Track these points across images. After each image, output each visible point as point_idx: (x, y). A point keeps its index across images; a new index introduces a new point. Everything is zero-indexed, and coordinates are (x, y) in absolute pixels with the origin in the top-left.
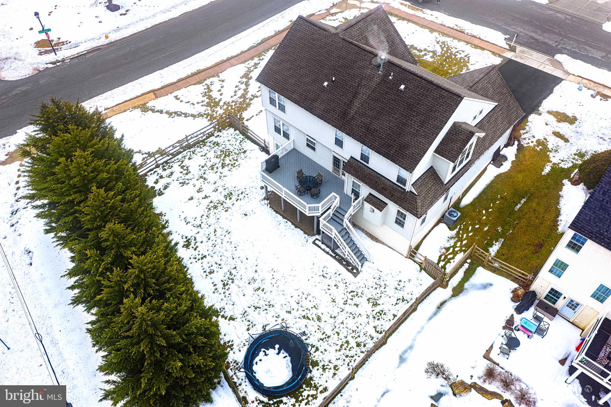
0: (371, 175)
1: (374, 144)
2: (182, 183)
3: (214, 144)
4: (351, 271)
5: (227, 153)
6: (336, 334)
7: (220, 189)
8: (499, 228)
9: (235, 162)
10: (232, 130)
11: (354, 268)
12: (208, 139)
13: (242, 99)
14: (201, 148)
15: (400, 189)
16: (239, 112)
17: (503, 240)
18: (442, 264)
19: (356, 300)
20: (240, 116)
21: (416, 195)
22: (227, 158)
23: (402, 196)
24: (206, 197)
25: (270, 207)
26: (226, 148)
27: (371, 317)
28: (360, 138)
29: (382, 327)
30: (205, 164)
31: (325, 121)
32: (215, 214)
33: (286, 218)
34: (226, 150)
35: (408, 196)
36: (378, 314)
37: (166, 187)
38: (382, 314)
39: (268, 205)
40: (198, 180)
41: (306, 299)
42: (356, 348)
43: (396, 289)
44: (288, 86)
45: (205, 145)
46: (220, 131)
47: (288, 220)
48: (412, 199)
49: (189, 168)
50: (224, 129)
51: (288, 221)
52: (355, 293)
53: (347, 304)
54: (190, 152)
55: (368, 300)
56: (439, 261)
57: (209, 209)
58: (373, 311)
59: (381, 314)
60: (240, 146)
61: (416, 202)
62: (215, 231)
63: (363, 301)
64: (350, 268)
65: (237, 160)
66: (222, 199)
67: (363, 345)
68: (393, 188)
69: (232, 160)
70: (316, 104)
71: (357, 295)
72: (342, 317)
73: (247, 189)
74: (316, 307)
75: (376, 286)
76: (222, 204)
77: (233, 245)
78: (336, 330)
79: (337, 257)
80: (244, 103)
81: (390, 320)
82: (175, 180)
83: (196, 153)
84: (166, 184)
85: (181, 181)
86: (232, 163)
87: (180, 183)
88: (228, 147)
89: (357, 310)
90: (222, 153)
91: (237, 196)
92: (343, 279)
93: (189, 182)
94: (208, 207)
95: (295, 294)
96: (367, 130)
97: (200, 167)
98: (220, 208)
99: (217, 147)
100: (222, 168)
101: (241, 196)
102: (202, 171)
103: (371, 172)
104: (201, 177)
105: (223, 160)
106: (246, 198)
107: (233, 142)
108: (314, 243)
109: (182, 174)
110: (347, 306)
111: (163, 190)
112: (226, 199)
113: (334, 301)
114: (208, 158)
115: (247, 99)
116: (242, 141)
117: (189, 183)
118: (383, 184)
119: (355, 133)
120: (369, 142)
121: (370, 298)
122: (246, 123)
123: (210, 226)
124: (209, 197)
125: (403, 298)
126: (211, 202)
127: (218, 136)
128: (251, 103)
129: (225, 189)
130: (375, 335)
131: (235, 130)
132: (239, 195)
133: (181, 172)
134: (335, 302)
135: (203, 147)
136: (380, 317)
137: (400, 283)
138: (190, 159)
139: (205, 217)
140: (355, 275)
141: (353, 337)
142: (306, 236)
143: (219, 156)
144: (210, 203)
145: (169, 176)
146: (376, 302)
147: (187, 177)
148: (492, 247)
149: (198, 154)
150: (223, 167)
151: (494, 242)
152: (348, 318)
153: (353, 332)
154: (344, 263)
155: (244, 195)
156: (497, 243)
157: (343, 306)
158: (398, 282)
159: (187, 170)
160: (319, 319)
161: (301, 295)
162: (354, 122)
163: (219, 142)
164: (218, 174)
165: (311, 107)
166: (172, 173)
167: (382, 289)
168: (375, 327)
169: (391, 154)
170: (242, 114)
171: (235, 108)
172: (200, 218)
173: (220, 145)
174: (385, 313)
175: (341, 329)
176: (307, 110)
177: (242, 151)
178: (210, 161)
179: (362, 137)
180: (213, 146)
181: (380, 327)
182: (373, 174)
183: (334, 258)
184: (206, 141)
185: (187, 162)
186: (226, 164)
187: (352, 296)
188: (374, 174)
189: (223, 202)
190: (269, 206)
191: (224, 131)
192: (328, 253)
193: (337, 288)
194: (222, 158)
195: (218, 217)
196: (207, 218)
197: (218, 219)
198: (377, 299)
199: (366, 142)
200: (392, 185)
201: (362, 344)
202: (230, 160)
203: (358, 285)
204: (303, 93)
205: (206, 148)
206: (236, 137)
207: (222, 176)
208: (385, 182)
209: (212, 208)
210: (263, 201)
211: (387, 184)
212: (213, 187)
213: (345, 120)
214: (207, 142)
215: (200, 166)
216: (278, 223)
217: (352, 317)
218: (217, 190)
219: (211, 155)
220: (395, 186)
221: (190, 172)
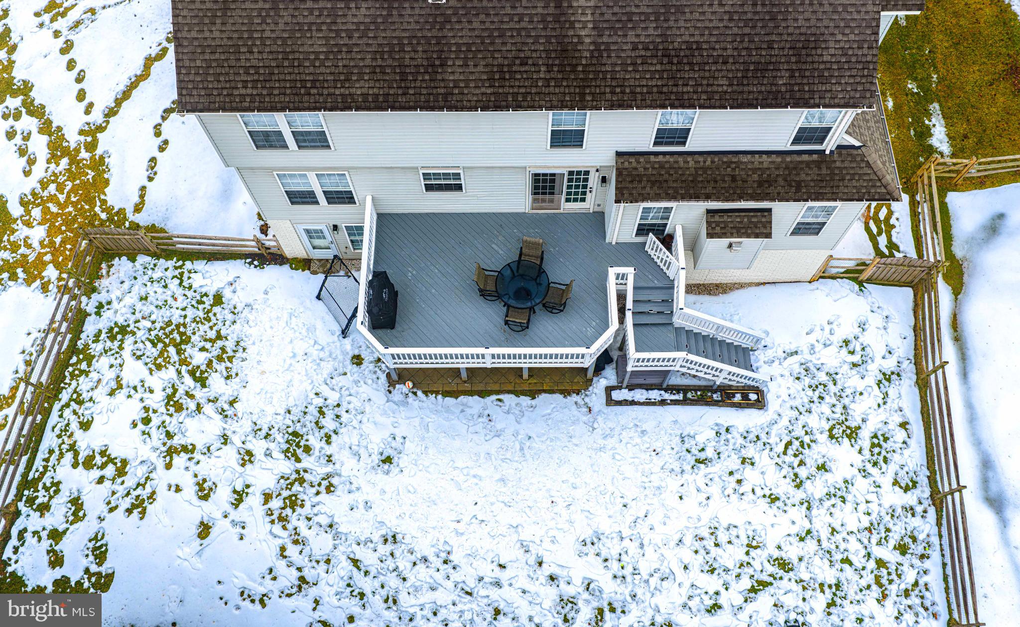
0: (705, 169)
1: (715, 88)
2: (134, 506)
3: (112, 338)
4: (746, 404)
5: (176, 336)
6: (846, 566)
7: (258, 446)
8: (910, 86)
9: (219, 343)
10: (122, 266)
11: (745, 391)
12: (83, 336)
13: (64, 162)
14: (86, 373)
15: (805, 157)
16: (91, 202)
17: (936, 105)
18: (883, 241)
19: (813, 456)
20: (108, 210)
21: (859, 147)
22: (189, 350)
23: (824, 171)
24: (239, 497)
25: (426, 393)
26: (158, 325)
27: (869, 467)
28: (663, 97)
29: (906, 469)
30: (146, 409)
31: (518, 107)
32: (309, 519)
33: (489, 393)
34: (162, 328)
35: (838, 164)
36: (876, 450)
37: (100, 554)
38: (882, 443)
39: (415, 394)
40: (168, 466)
41: (717, 545)
42: (906, 560)
43: (855, 365)
44: (312, 70)
45: (89, 359)
46: (94, 290)
47: (498, 392)
48: (854, 165)
49: (114, 452)
50: (100, 277)
51: (501, 397)
52: (796, 444)
53: (802, 482)
54: (67, 405)
55: (832, 437)
56: (873, 238)
57: (281, 519)
58: (860, 452)
59: (879, 445)
60: (190, 294)
61: (868, 165)
62: (355, 562)
63: (823, 448)
64: (738, 398)
65: (219, 337)
66: (286, 467)
67: (910, 541)
68: (787, 168)
69: (208, 345)
70: (453, 73)
71: (802, 444)
72: (821, 521)
73: (325, 391)
74: (754, 543)
75: (817, 393)
76: (301, 481)
77: (437, 562)
78: (838, 557)
79: (689, 395)
80: (78, 167)
81: (905, 442)
82: (105, 513)
83: (85, 396)
84: (91, 545)
85: (126, 503)
86: (216, 352)
87: (129, 511)
88: (160, 316)
89: (835, 478)
90: (160, 346)
91: (316, 430)
92: (745, 434)
93: (148, 489)
94: (275, 517)
95: (687, 555)
96: (665, 60)
97: (141, 426)
98: (307, 494)
99: (129, 341)
100: (204, 386)
101: (329, 423)
102: (157, 436)
103: (701, 159)
104: (171, 452)
105: (184, 362)
106: (345, 417)
107: (156, 293)
108: (610, 402)
109: (107, 483)
110: (808, 484)
111: (100, 564)
112: (298, 460)
113: (773, 499)
114: (135, 388)
115: (77, 150)
116: (182, 274)
117: (154, 493)
118: (754, 170)
119: (638, 90)
120: (695, 92)
121: (830, 430)
122: (142, 219)
123: (328, 561)
124: (248, 486)
125: (884, 374)
126: (267, 497)
127: (100, 306)
128: (102, 158)
129: (267, 436)
130: (910, 499)
131: (133, 259)
132: (317, 423)
133: (101, 480)
134: (778, 499)
135: (89, 365)
136: (884, 453)
137: (851, 348)
138: (85, 426)
139: (292, 551)
140: (760, 404)
141: (879, 543)
142: (575, 398)
143: (160, 360)
144: (266, 502)
145: (75, 514)
146: (848, 427)
147: (130, 481)
148: (931, 135)
149: (95, 394)
150: (202, 382)
151: (927, 122)
152: (832, 510)
153: (870, 531)
154: (716, 397)
155: (330, 414)
156: (934, 120)
157: (800, 495)
158: (844, 350)
159: (111, 460)
160: (784, 565)
161: (697, 545)
162: (614, 60)
163: (121, 320)
164: (208, 409)
165: (442, 91)
166: (76, 503)
167: (832, 388)
168: (896, 483)
169: (783, 89)
170: (104, 202)
171: (68, 197)
172: (284, 562)
173: (132, 327)
174: (883, 435)
175: (843, 546)
176: (432, 109)
177: (208, 301)
178: (151, 391)
179: (665, 89)
180: (117, 344)
181: (902, 473)
182: (708, 163)
183: (685, 402)
184: (80, 344)
185: (86, 442)
186: (203, 368)
187: (795, 456)
188: (713, 162)
189: (298, 472)
190: (419, 393)
191: (104, 282)
192: (663, 402)
193: (753, 464)
194: (175, 357)
195: (324, 520)
196: (299, 547)
197: (331, 526)
198: (843, 418)
199: (686, 97)
200: (779, 160)
201: (907, 540)
202: (202, 349)
203: (784, 422)
204: (380, 62)
205: (102, 363)
206: (157, 275)
207: (226, 407)
208: (756, 165)
209: (288, 511)
210: (395, 392)
211: (765, 165)
212: (230, 455)
213: (580, 68)
214: (86, 346)
215: (134, 425)
216: (485, 419)
217: (838, 501)
218: (249, 453)
219: (134, 371)
220: (788, 159)
221: (125, 462)
